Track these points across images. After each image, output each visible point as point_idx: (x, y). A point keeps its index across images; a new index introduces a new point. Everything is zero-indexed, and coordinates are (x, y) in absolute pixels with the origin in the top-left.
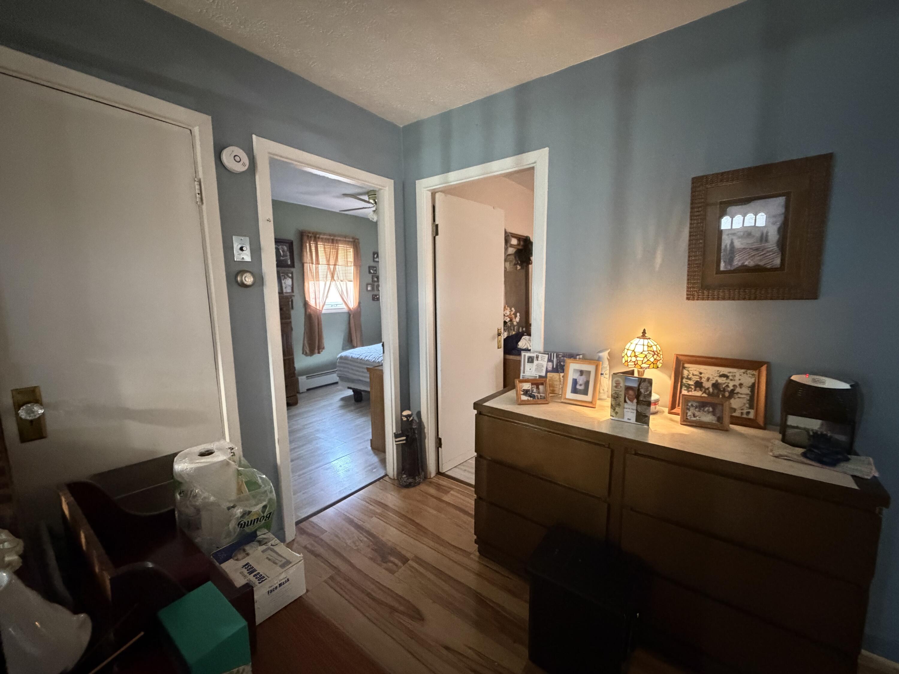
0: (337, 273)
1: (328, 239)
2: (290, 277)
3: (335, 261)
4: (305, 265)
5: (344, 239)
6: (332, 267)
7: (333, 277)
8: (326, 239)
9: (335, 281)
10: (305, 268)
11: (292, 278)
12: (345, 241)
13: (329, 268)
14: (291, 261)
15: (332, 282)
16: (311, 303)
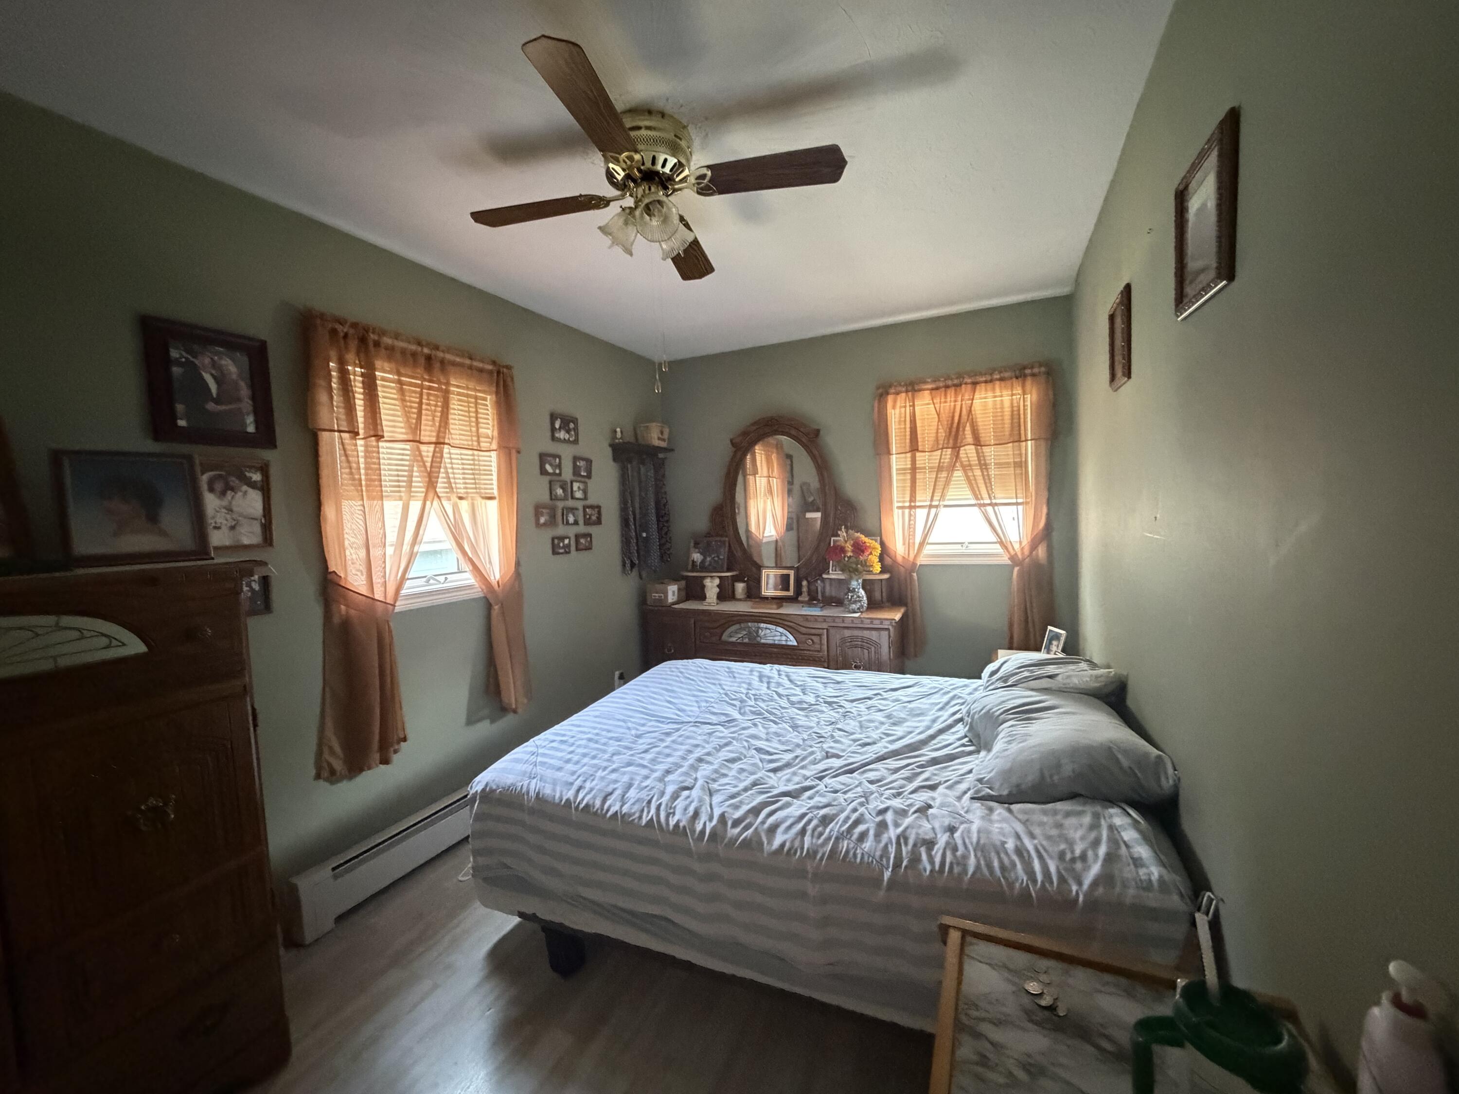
0: (447, 473)
1: (414, 355)
2: (252, 485)
3: (439, 432)
4: (324, 436)
5: (468, 362)
6: (427, 451)
7: (431, 484)
8: (403, 352)
9: (439, 497)
10: (323, 449)
11: (265, 489)
12: (470, 367)
13: (418, 456)
14: (257, 422)
15: (428, 503)
16: (350, 579)
